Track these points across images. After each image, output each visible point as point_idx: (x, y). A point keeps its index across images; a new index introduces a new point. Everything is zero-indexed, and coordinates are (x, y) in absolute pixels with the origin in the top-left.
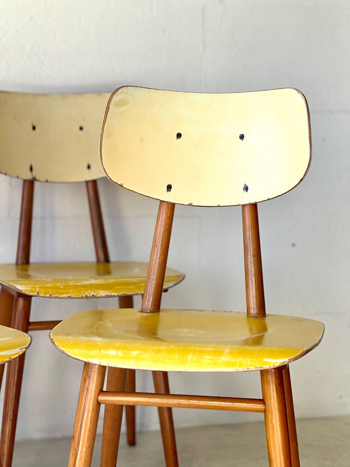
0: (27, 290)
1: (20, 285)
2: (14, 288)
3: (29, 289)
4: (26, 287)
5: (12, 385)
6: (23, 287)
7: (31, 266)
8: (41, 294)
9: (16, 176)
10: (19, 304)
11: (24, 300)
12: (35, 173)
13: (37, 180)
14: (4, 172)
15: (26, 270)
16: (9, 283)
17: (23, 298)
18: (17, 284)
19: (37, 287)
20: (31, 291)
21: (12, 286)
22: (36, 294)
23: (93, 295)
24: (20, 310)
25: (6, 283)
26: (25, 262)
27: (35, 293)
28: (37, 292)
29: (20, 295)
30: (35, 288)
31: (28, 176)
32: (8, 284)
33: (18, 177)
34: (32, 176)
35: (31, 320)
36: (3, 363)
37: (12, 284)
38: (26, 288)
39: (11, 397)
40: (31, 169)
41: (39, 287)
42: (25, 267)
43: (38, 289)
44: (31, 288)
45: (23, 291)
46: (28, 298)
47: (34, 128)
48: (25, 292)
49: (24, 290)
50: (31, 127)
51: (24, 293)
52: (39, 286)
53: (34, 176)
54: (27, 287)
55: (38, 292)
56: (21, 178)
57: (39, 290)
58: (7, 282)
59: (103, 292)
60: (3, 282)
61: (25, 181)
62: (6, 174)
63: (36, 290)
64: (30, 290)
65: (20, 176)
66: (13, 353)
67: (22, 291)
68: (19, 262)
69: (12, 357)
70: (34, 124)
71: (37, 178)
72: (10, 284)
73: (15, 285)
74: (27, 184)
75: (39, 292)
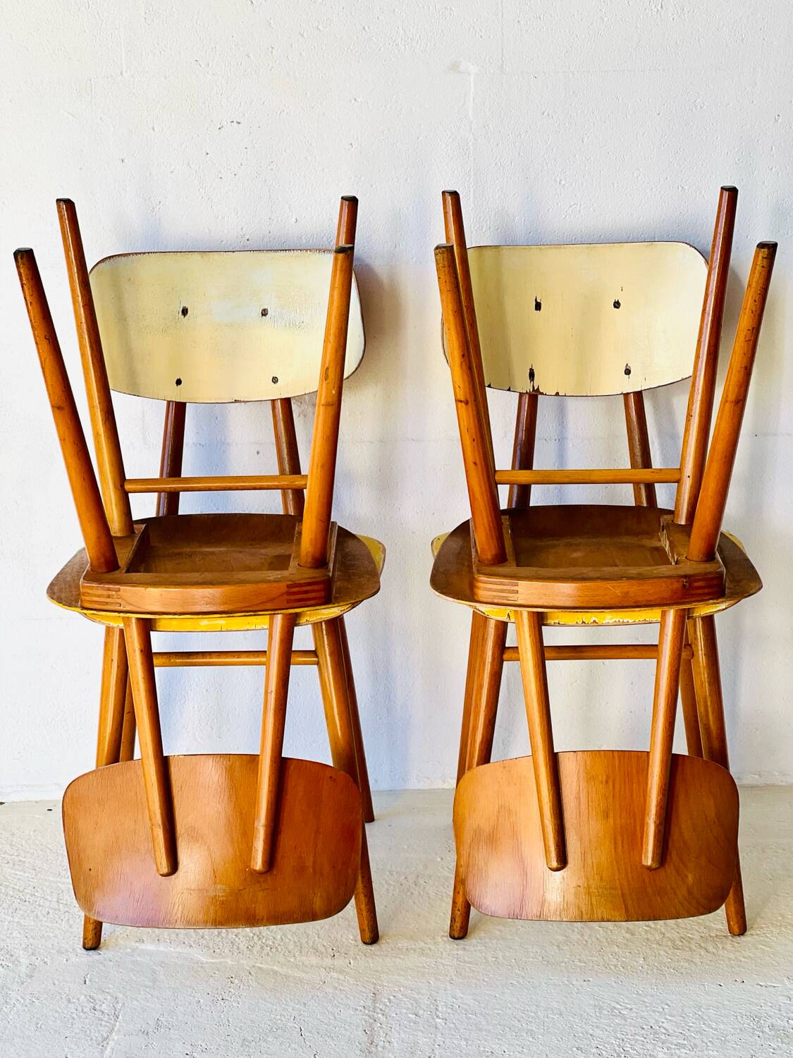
9: (506, 388)
12: (538, 382)
13: (542, 394)
23: (594, 621)
33: (509, 390)
40: (532, 375)
47: (538, 306)
50: (534, 304)
53: (535, 388)
59: (610, 617)
61: (522, 394)
62: (489, 386)
65: (512, 389)
70: (539, 300)
71: (540, 390)
74: (525, 399)
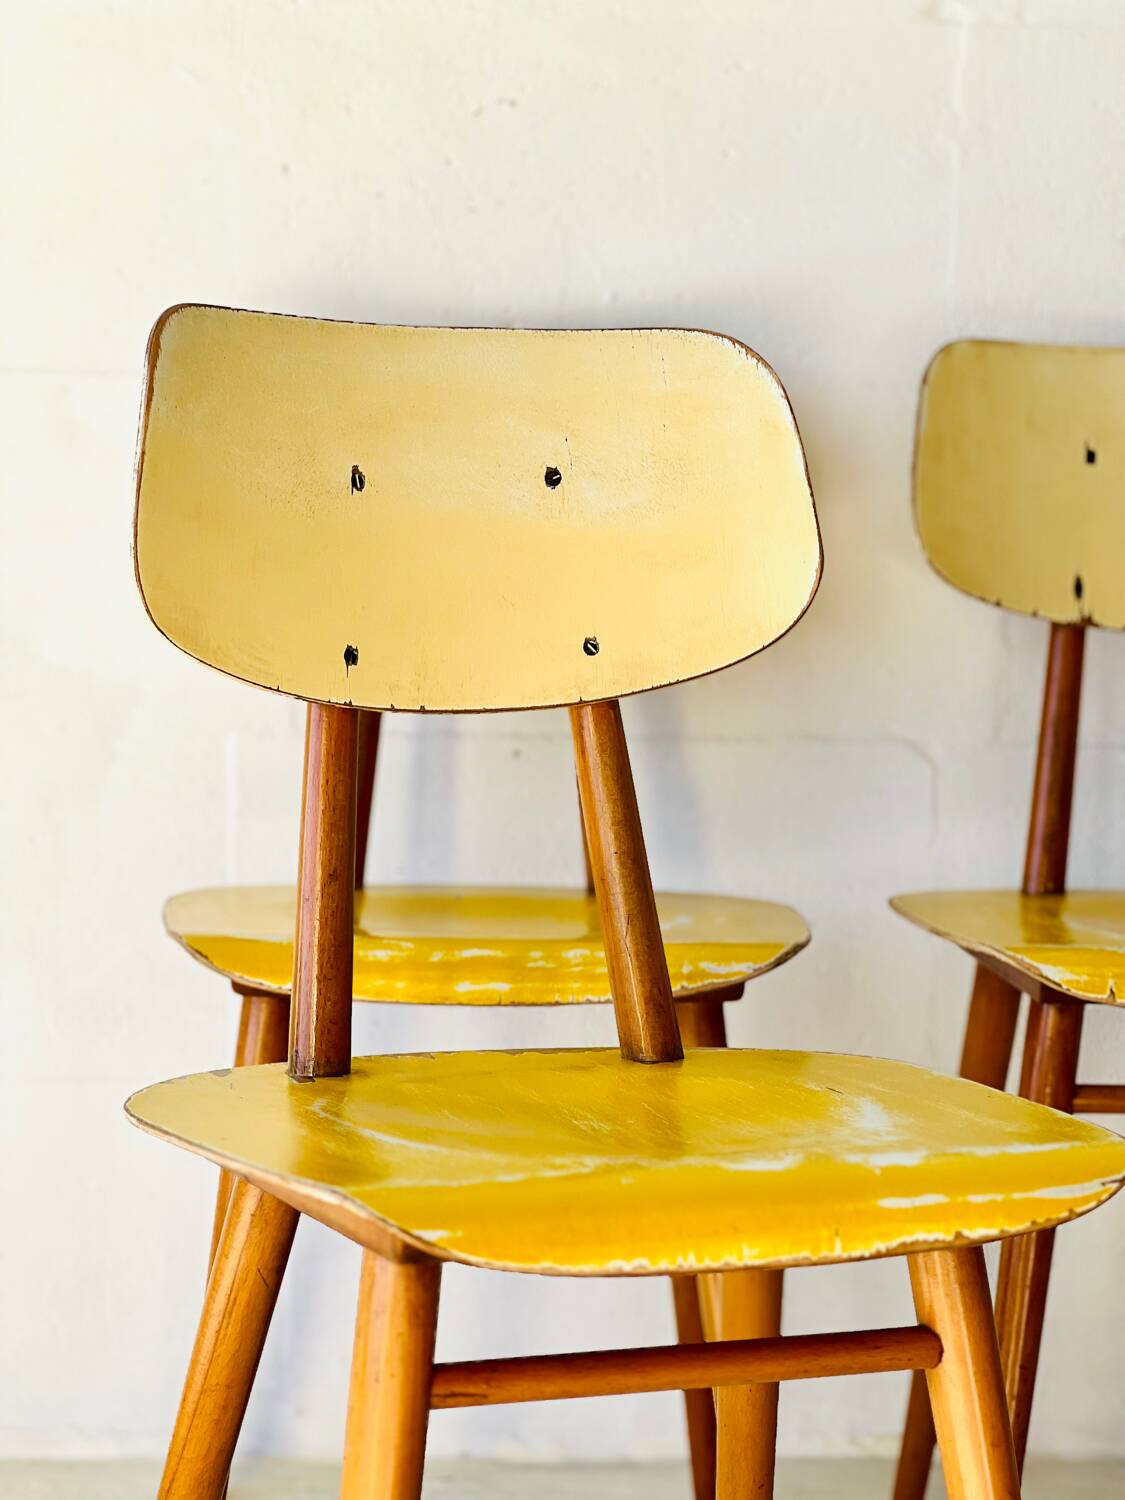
0: (1078, 982)
1: (1056, 963)
2: (1035, 973)
3: (1085, 978)
4: (1072, 972)
5: (1019, 1283)
6: (1061, 974)
7: (1070, 901)
8: (1121, 997)
9: (1030, 610)
10: (1043, 1024)
11: (1061, 1012)
12: (1090, 604)
13: (1096, 625)
14: (994, 599)
15: (1054, 913)
16: (1019, 956)
17: (1058, 1005)
18: (1046, 962)
19: (1110, 974)
20: (1087, 987)
21: (1030, 967)
22: (1105, 996)
24: (1048, 1042)
25: (1009, 957)
26: (1051, 885)
27: (1103, 993)
28: (1108, 992)
29: (1050, 995)
30: (1103, 977)
31: (1070, 614)
32: (1013, 958)
33: (1035, 614)
34: (1081, 611)
35: (1081, 1078)
36: (1048, 1225)
37: (1027, 960)
38: (1076, 977)
39: (1015, 1322)
40: (1078, 588)
41: (1115, 976)
42: (1050, 902)
43: (1111, 983)
44: (1089, 975)
45: (1065, 987)
46: (1071, 1008)
47: (1091, 457)
48: (1068, 990)
49: (1068, 982)
50: (1082, 456)
51: (1068, 992)
52: (1117, 970)
53: (1086, 613)
54: (1078, 974)
55: (1112, 992)
56: (1044, 619)
57: (1116, 983)
58: (1011, 953)
60: (999, 951)
61: (1056, 627)
62: (998, 604)
63: (1106, 983)
64: (1085, 983)
65: (1041, 613)
66: (1079, 1194)
67: (1060, 985)
68: (1033, 887)
69: (1079, 1206)
70: (1093, 446)
71: (1096, 618)
72: (1022, 960)
73: (1036, 964)
74: (1061, 637)
75: (1114, 990)
